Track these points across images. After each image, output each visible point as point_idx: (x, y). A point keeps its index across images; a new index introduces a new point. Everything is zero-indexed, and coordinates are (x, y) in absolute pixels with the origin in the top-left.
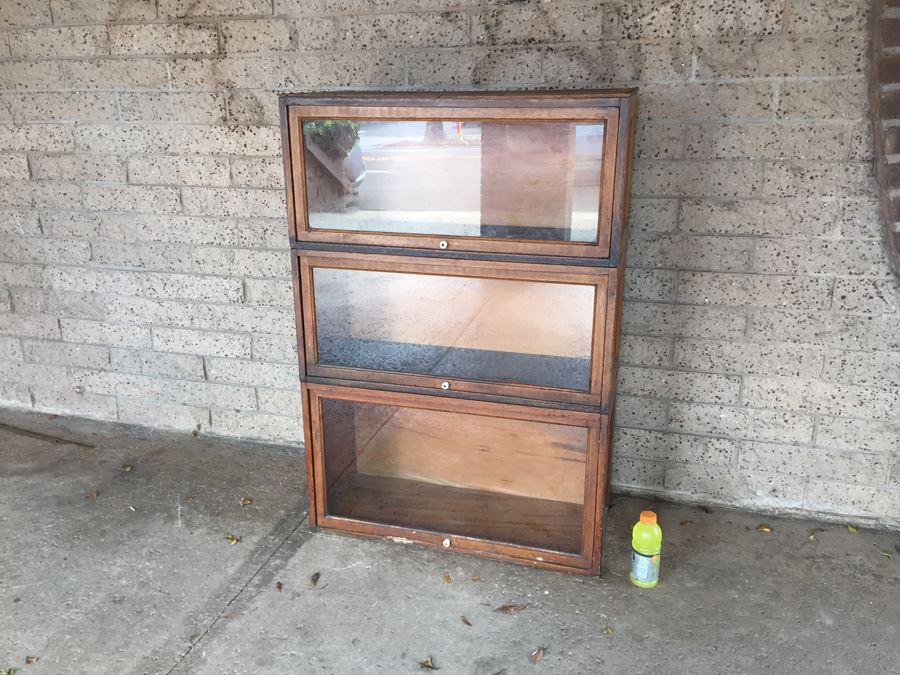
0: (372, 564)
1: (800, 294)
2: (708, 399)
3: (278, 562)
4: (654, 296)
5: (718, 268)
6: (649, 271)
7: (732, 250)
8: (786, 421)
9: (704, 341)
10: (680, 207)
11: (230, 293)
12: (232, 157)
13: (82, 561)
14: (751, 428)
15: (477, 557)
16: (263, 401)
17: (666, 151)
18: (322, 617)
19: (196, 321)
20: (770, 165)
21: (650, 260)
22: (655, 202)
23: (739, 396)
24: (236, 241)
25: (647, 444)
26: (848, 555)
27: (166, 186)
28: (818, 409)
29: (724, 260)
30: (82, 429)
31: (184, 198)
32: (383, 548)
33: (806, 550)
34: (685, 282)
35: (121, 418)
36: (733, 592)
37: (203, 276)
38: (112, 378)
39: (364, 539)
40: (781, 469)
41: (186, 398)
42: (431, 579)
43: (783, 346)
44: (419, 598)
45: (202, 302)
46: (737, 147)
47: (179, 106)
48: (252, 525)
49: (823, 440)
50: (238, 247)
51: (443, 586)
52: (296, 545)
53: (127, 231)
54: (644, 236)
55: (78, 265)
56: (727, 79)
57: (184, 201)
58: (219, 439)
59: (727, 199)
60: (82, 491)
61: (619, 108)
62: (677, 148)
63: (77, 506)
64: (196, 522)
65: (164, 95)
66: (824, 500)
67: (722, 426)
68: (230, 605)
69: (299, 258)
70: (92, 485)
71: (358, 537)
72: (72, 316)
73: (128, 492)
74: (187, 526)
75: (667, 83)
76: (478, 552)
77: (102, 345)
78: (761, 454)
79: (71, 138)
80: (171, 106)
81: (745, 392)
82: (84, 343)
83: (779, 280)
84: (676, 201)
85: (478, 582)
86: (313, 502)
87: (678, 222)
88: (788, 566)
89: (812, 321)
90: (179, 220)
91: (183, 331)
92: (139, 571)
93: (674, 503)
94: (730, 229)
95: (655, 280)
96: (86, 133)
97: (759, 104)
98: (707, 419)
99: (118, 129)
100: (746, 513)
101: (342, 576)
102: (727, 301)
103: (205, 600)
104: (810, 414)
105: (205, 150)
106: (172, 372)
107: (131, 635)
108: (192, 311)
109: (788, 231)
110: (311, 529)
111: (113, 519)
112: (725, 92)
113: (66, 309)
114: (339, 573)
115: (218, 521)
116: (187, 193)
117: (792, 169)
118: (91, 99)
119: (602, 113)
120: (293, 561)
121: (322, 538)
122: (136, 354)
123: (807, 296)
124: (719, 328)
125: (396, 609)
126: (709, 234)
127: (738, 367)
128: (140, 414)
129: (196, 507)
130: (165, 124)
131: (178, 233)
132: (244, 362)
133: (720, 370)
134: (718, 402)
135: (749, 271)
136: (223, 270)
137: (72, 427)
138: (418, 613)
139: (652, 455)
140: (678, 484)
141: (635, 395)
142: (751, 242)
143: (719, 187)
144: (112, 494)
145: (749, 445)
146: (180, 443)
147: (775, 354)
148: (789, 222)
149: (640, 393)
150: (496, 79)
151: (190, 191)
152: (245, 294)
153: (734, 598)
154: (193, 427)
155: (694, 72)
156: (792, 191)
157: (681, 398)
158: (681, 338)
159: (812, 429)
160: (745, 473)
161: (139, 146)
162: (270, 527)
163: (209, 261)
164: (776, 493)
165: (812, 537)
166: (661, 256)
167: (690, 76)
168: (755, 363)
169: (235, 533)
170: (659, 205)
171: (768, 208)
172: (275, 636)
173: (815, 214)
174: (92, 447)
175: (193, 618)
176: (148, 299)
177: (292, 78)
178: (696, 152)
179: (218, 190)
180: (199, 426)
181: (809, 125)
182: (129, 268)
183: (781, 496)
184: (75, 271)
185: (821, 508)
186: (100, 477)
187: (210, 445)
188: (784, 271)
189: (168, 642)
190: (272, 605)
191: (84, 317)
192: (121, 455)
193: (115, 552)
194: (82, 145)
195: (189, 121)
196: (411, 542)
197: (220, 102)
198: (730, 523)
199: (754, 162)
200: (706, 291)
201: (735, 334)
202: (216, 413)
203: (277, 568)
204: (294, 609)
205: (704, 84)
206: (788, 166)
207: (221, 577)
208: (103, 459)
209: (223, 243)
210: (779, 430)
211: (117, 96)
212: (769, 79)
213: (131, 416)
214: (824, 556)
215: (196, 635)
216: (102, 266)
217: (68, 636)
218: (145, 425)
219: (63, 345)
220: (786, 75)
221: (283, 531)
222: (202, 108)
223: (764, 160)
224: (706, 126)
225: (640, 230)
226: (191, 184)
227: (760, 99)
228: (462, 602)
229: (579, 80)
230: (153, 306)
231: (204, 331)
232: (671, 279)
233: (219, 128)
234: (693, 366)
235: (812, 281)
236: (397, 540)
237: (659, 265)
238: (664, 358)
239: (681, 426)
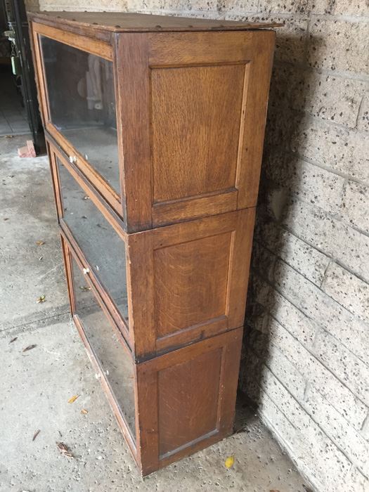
0: (61, 359)
6: (310, 248)
10: (344, 189)
21: (313, 236)
25: (289, 405)
44: (44, 399)
51: (64, 402)
52: (55, 322)
60: (42, 239)
64: (47, 281)
67: (345, 441)
74: (41, 281)
84: (343, 180)
98: (335, 424)
101: (41, 356)
114: (42, 353)
115: (54, 286)
125: (25, 396)
133: (352, 387)
134: (345, 416)
138: (28, 408)
139: (290, 416)
141: (287, 357)
144: (47, 247)
149: (290, 358)
157: (317, 388)
158: (325, 331)
166: (322, 237)
169: (47, 297)
170: (328, 179)
203: (29, 329)
207: (7, 318)
225: (309, 200)
228: (55, 421)
237: (319, 246)
238: (309, 341)
239: (314, 413)
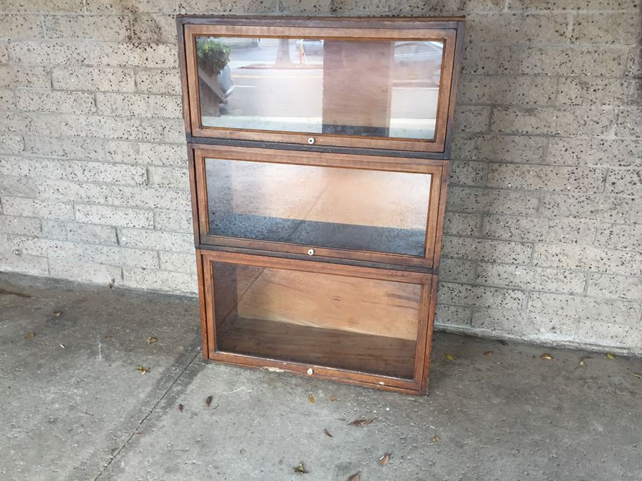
0: (253, 389)
1: (581, 181)
2: (507, 260)
3: (179, 388)
4: (470, 182)
5: (519, 160)
6: (466, 162)
7: (531, 147)
8: (565, 277)
9: (505, 217)
10: (492, 113)
11: (136, 177)
12: (136, 69)
13: (23, 390)
14: (538, 282)
15: (334, 382)
16: (164, 261)
17: (483, 68)
18: (216, 432)
19: (109, 199)
20: (563, 80)
21: (467, 154)
22: (473, 108)
23: (531, 258)
24: (140, 136)
25: (460, 294)
26: (609, 376)
27: (83, 92)
28: (590, 268)
29: (524, 154)
30: (21, 283)
31: (98, 100)
32: (261, 376)
33: (578, 373)
34: (494, 171)
35: (52, 274)
36: (528, 406)
37: (115, 164)
38: (44, 243)
39: (246, 369)
40: (559, 313)
41: (103, 258)
42: (299, 399)
43: (566, 221)
44: (290, 415)
45: (114, 184)
46: (538, 65)
47: (92, 27)
48: (157, 359)
49: (592, 291)
50: (142, 141)
51: (309, 406)
52: (193, 374)
53: (52, 128)
54: (463, 135)
55: (13, 154)
56: (532, 11)
57: (98, 104)
58: (130, 290)
59: (529, 107)
60: (22, 333)
61: (456, 29)
62: (492, 66)
63: (18, 344)
64: (113, 356)
65: (80, 17)
66: (591, 335)
67: (517, 280)
68: (141, 424)
69: (194, 150)
70: (29, 327)
71: (241, 367)
72: (11, 195)
73: (59, 333)
74: (107, 360)
75: (485, 13)
76: (334, 378)
77: (35, 218)
78: (546, 302)
79: (6, 52)
80: (85, 27)
81: (536, 255)
82: (21, 216)
83: (565, 170)
84: (489, 107)
85: (335, 402)
86: (206, 341)
87: (490, 124)
88: (567, 386)
89: (589, 202)
90: (94, 119)
91: (100, 207)
92: (69, 397)
93: (478, 338)
94: (530, 130)
95: (470, 170)
96: (17, 48)
97: (557, 31)
98: (506, 275)
99: (44, 45)
100: (532, 344)
101: (230, 399)
102: (525, 186)
103: (123, 420)
104: (584, 272)
105: (114, 62)
106: (91, 239)
107: (63, 450)
108: (106, 191)
109: (575, 132)
110: (204, 361)
111: (47, 355)
112: (530, 21)
113: (5, 189)
114: (227, 397)
115: (131, 355)
116: (100, 97)
117: (580, 83)
118: (21, 21)
119: (443, 33)
120: (190, 387)
121: (213, 369)
122: (62, 224)
123: (586, 182)
124: (517, 207)
125: (273, 425)
126: (514, 134)
127: (531, 237)
128: (66, 271)
129: (113, 345)
130: (81, 41)
131: (93, 129)
132: (149, 231)
133: (517, 238)
134: (515, 263)
135: (543, 162)
136: (131, 160)
137: (13, 281)
138: (290, 428)
139: (463, 302)
140: (482, 324)
141: (452, 258)
142: (545, 140)
143: (523, 97)
144: (46, 335)
145: (536, 294)
146: (98, 294)
147: (559, 226)
148: (575, 125)
149: (456, 256)
150: (350, 7)
151: (103, 96)
152: (148, 178)
153: (529, 411)
154: (109, 281)
155: (507, 5)
156: (579, 100)
157: (486, 259)
158: (488, 214)
159: (584, 283)
160: (533, 315)
161: (61, 59)
162: (172, 360)
163: (119, 152)
164: (555, 330)
165: (582, 363)
166: (476, 151)
167: (504, 8)
168: (544, 233)
169: (145, 365)
170: (476, 110)
171: (560, 114)
172: (179, 448)
173: (596, 119)
174: (29, 297)
175: (112, 436)
176: (71, 181)
177: (184, 5)
178: (506, 69)
179: (125, 95)
180: (114, 281)
181: (595, 49)
182: (55, 156)
183: (558, 332)
184: (12, 159)
185: (588, 341)
186: (36, 321)
187: (123, 295)
188: (570, 163)
189: (93, 455)
190: (176, 423)
191: (20, 195)
192: (52, 304)
193: (48, 382)
194: (14, 58)
195: (101, 39)
196: (282, 371)
197: (126, 23)
198: (521, 353)
199: (551, 77)
200: (510, 178)
201: (530, 212)
202: (127, 271)
203: (179, 393)
204: (193, 426)
205: (514, 15)
206: (577, 81)
207: (134, 401)
208: (37, 307)
209: (130, 138)
210: (560, 283)
211: (42, 18)
212: (566, 11)
213: (59, 272)
214: (592, 378)
215: (116, 449)
216: (33, 155)
217: (13, 452)
218: (71, 279)
219: (4, 217)
220: (579, 8)
221: (182, 363)
222: (111, 28)
223: (559, 76)
224: (514, 48)
225: (460, 130)
226: (103, 90)
227: (558, 28)
228: (324, 418)
229: (416, 10)
230: (75, 187)
231: (116, 207)
232: (483, 169)
233: (125, 45)
234: (496, 236)
235: (590, 171)
236: (271, 369)
237: (474, 158)
238: (475, 229)
239: (486, 281)
